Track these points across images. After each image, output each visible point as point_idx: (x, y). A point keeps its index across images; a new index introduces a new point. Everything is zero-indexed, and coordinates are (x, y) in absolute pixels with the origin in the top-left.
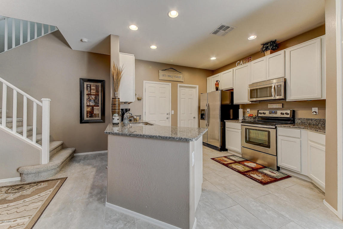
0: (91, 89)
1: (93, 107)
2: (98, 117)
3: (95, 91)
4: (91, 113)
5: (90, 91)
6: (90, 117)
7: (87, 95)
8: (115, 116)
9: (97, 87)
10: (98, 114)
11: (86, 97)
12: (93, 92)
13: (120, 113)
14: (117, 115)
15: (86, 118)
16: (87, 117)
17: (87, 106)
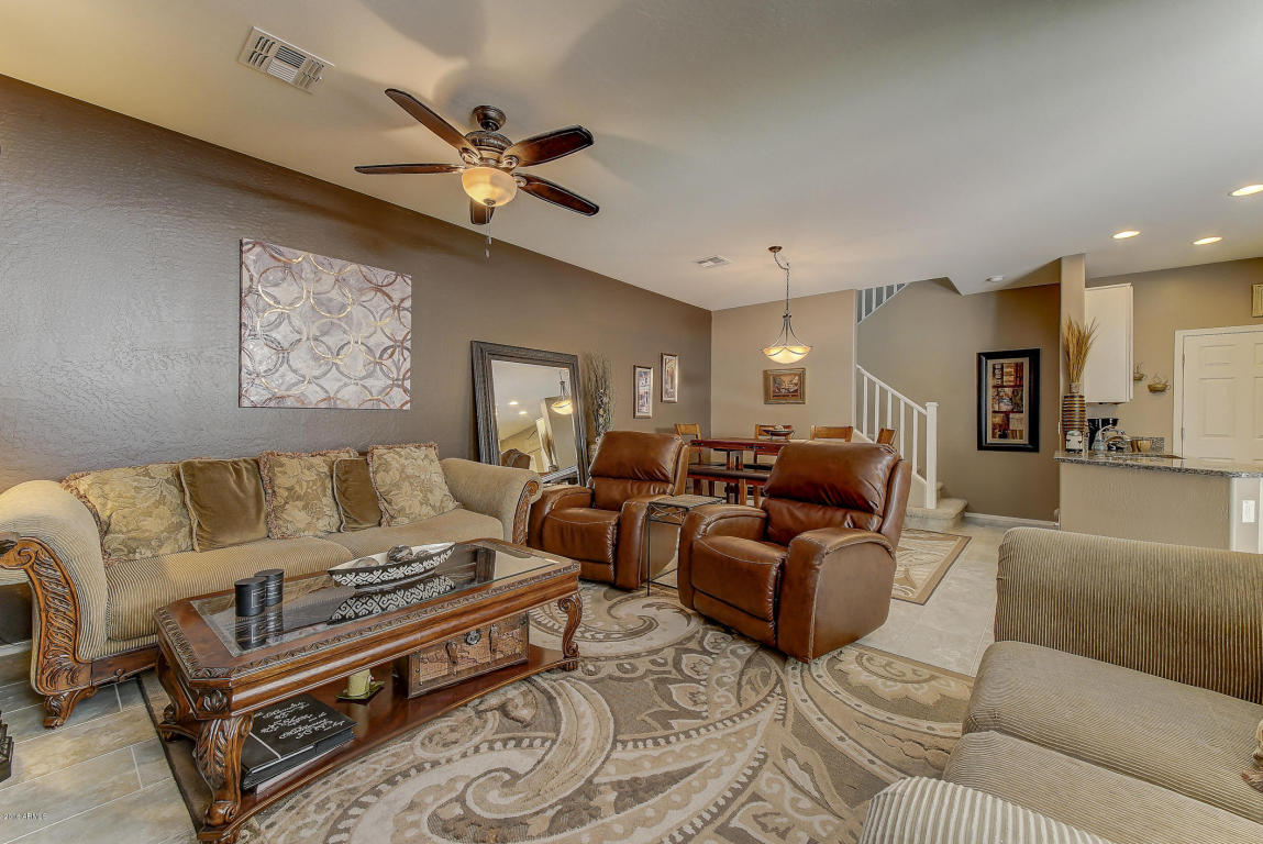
0: (1002, 375)
1: (1007, 414)
2: (1021, 438)
3: (1012, 378)
4: (1003, 429)
5: (1002, 378)
6: (1000, 437)
7: (994, 387)
8: (1072, 435)
9: (1019, 368)
10: (1021, 431)
11: (991, 392)
12: (1009, 379)
13: (1087, 430)
14: (1076, 432)
15: (990, 440)
16: (993, 437)
17: (994, 412)
